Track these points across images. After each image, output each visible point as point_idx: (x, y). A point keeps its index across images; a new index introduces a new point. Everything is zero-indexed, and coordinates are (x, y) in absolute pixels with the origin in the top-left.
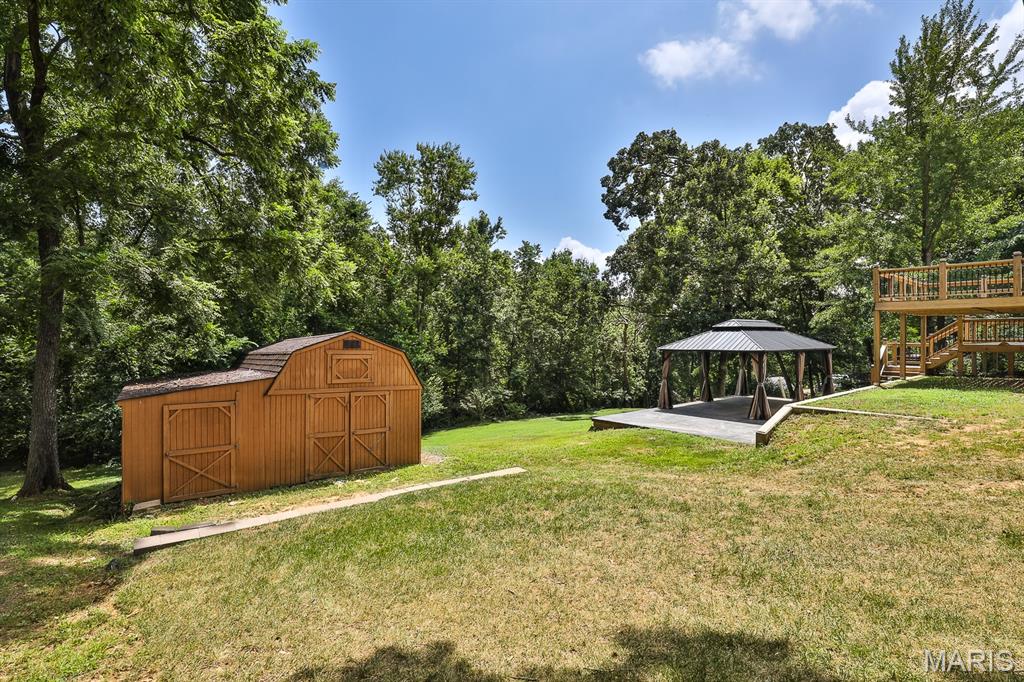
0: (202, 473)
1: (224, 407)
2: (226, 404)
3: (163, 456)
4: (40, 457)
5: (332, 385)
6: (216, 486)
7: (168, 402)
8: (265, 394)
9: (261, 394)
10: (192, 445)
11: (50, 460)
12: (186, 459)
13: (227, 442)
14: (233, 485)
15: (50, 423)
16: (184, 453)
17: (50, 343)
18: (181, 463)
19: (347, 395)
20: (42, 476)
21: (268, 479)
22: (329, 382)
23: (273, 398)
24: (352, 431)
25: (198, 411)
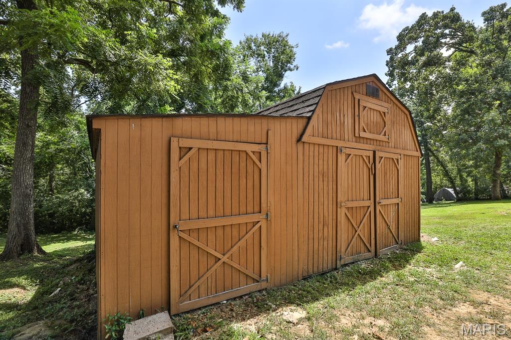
0: (225, 259)
1: (253, 152)
2: (256, 148)
3: (169, 228)
4: (18, 226)
5: (359, 139)
6: (243, 278)
7: (178, 132)
8: (299, 140)
9: (294, 140)
10: (211, 213)
11: (26, 228)
12: (203, 235)
13: (257, 209)
14: (264, 277)
15: (27, 196)
16: (201, 224)
17: (28, 126)
18: (196, 242)
19: (371, 154)
20: (20, 243)
21: (301, 265)
22: (357, 135)
23: (306, 146)
24: (377, 200)
25: (220, 154)
